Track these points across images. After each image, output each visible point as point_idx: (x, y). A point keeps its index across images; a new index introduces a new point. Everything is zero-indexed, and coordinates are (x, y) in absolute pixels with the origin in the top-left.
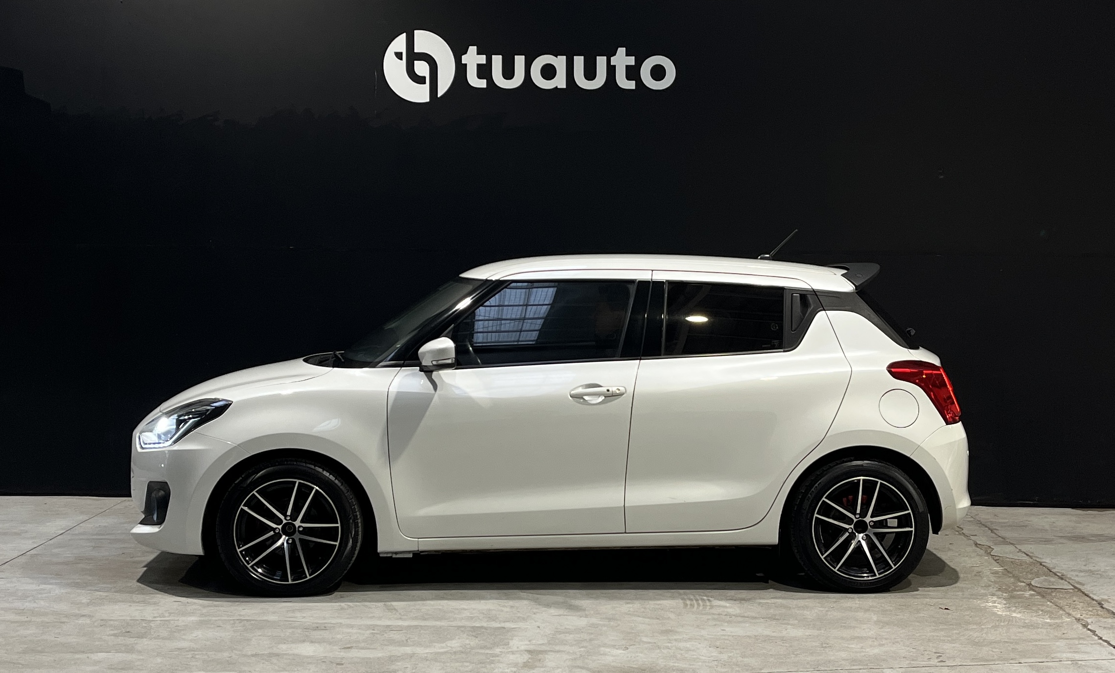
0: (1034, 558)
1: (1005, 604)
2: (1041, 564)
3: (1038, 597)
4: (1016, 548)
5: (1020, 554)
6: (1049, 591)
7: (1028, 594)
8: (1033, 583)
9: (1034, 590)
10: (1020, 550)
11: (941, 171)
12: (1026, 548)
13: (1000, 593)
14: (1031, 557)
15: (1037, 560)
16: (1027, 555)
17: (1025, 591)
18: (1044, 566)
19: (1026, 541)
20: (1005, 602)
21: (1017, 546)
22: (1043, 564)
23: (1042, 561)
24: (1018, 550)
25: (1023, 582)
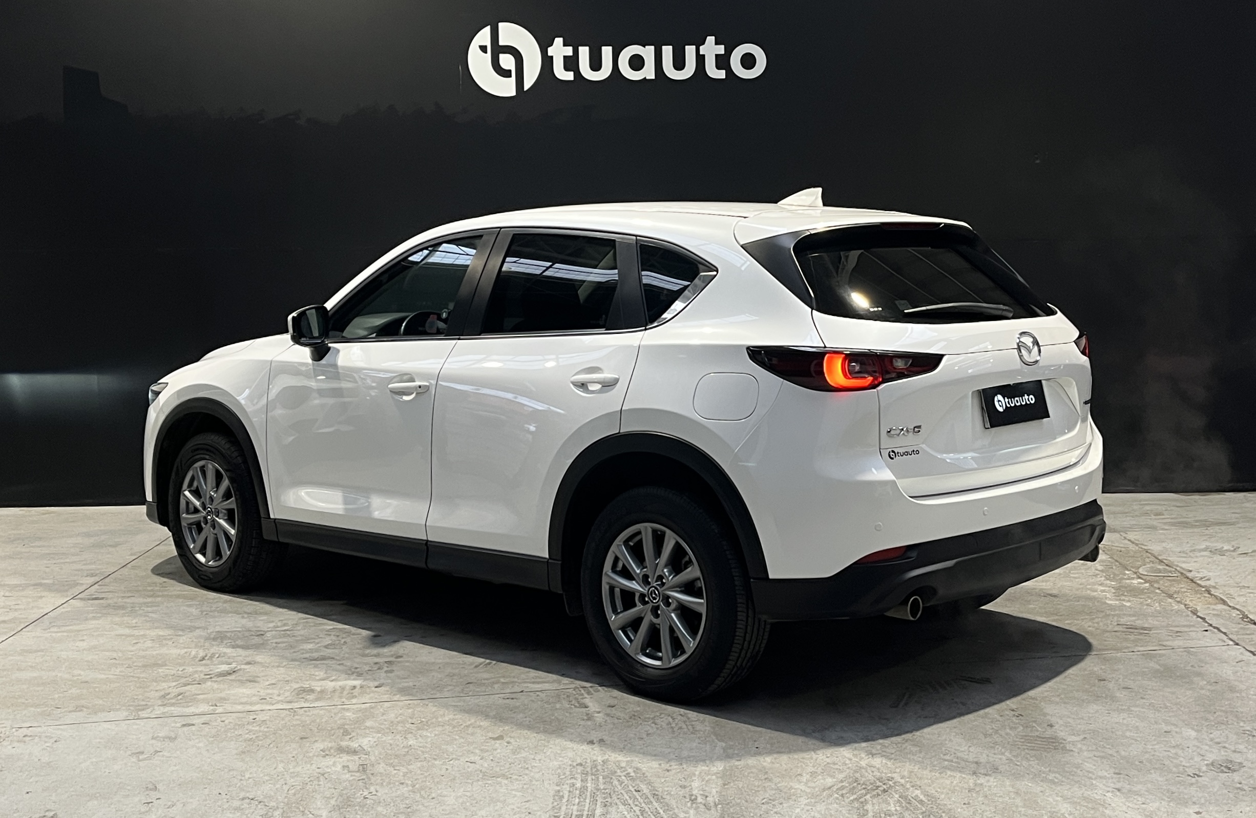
0: (1140, 546)
1: (1114, 593)
2: (1147, 552)
3: (1147, 585)
4: (1121, 535)
5: (1127, 542)
6: (1158, 578)
7: (1135, 582)
8: (1141, 570)
9: (1142, 579)
10: (1125, 538)
11: (1036, 156)
12: (1131, 536)
13: (1108, 582)
14: (1137, 545)
15: (1143, 547)
16: (1133, 543)
17: (1133, 578)
18: (1150, 553)
19: (1131, 528)
20: (1114, 591)
21: (1121, 533)
22: (1149, 551)
23: (1149, 548)
24: (1123, 538)
25: (1130, 570)
